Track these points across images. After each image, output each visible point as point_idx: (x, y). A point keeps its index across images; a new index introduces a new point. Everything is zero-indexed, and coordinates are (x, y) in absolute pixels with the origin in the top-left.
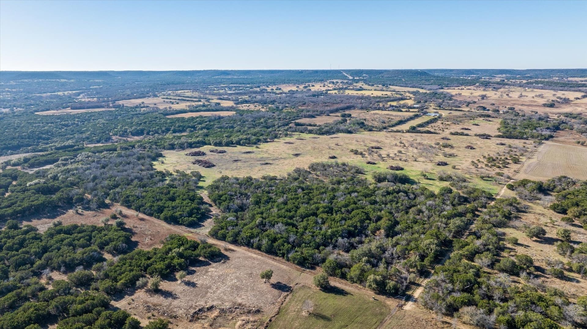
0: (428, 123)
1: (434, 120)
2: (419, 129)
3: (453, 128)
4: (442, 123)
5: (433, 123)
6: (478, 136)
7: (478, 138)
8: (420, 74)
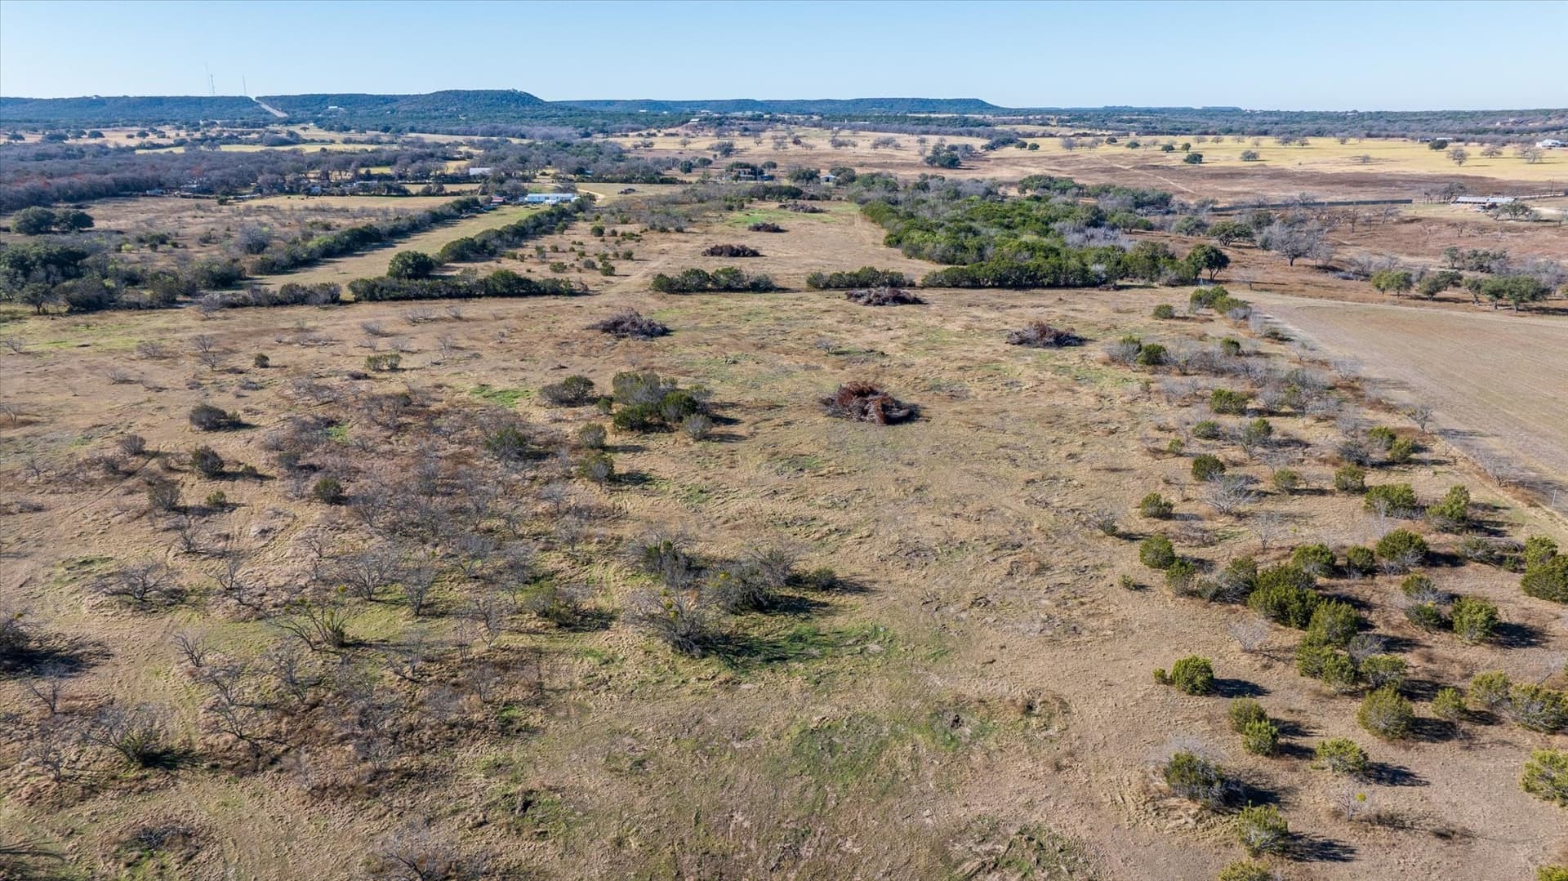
0: (521, 234)
1: (559, 218)
2: (457, 270)
3: (662, 252)
4: (599, 232)
5: (549, 232)
6: (827, 286)
7: (839, 299)
8: (517, 100)
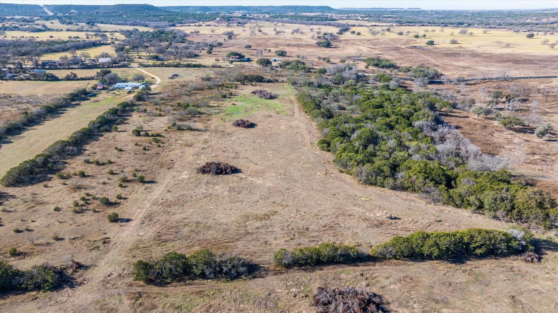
8: (148, 9)
